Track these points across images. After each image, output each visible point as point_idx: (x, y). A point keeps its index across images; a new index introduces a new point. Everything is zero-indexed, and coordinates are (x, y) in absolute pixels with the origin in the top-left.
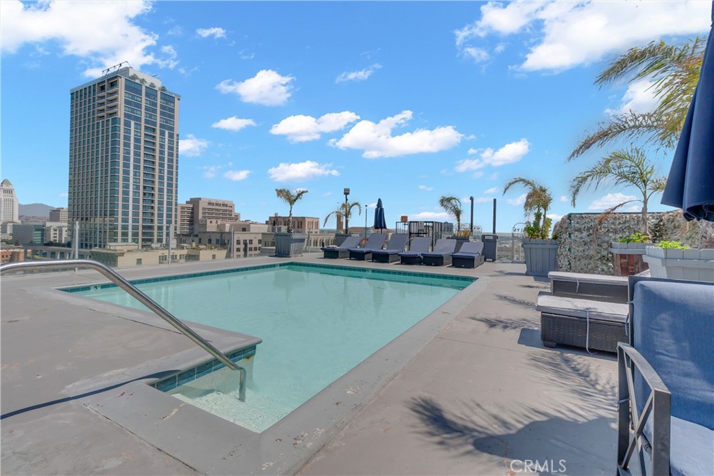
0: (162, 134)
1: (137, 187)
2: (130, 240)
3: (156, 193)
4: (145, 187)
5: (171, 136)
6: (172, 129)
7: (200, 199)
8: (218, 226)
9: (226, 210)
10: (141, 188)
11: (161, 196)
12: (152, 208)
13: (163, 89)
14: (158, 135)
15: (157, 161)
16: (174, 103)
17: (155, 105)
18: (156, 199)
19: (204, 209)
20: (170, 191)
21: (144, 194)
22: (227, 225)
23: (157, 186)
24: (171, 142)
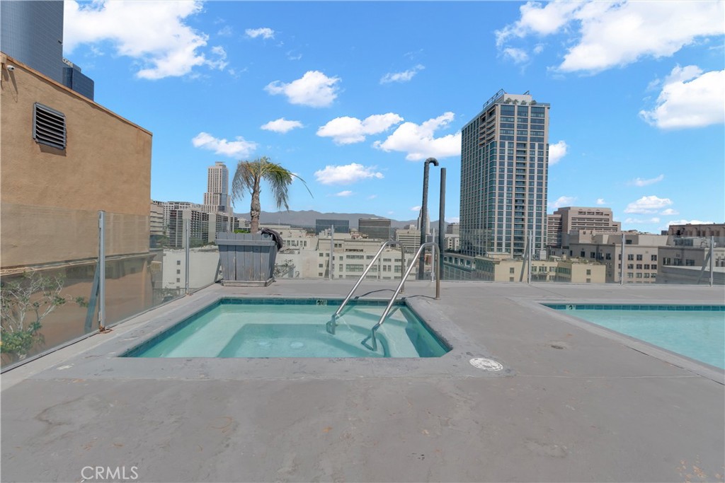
0: (533, 146)
1: (510, 201)
2: (504, 250)
3: (527, 205)
4: (516, 201)
5: (541, 147)
6: (542, 140)
7: (569, 208)
8: (593, 238)
9: (601, 220)
10: (514, 201)
11: (531, 208)
12: (523, 220)
13: (534, 103)
14: (528, 149)
15: (528, 174)
16: (544, 113)
17: (526, 120)
18: (526, 211)
19: (573, 219)
20: (539, 202)
21: (516, 207)
22: (604, 236)
23: (527, 199)
24: (541, 153)
